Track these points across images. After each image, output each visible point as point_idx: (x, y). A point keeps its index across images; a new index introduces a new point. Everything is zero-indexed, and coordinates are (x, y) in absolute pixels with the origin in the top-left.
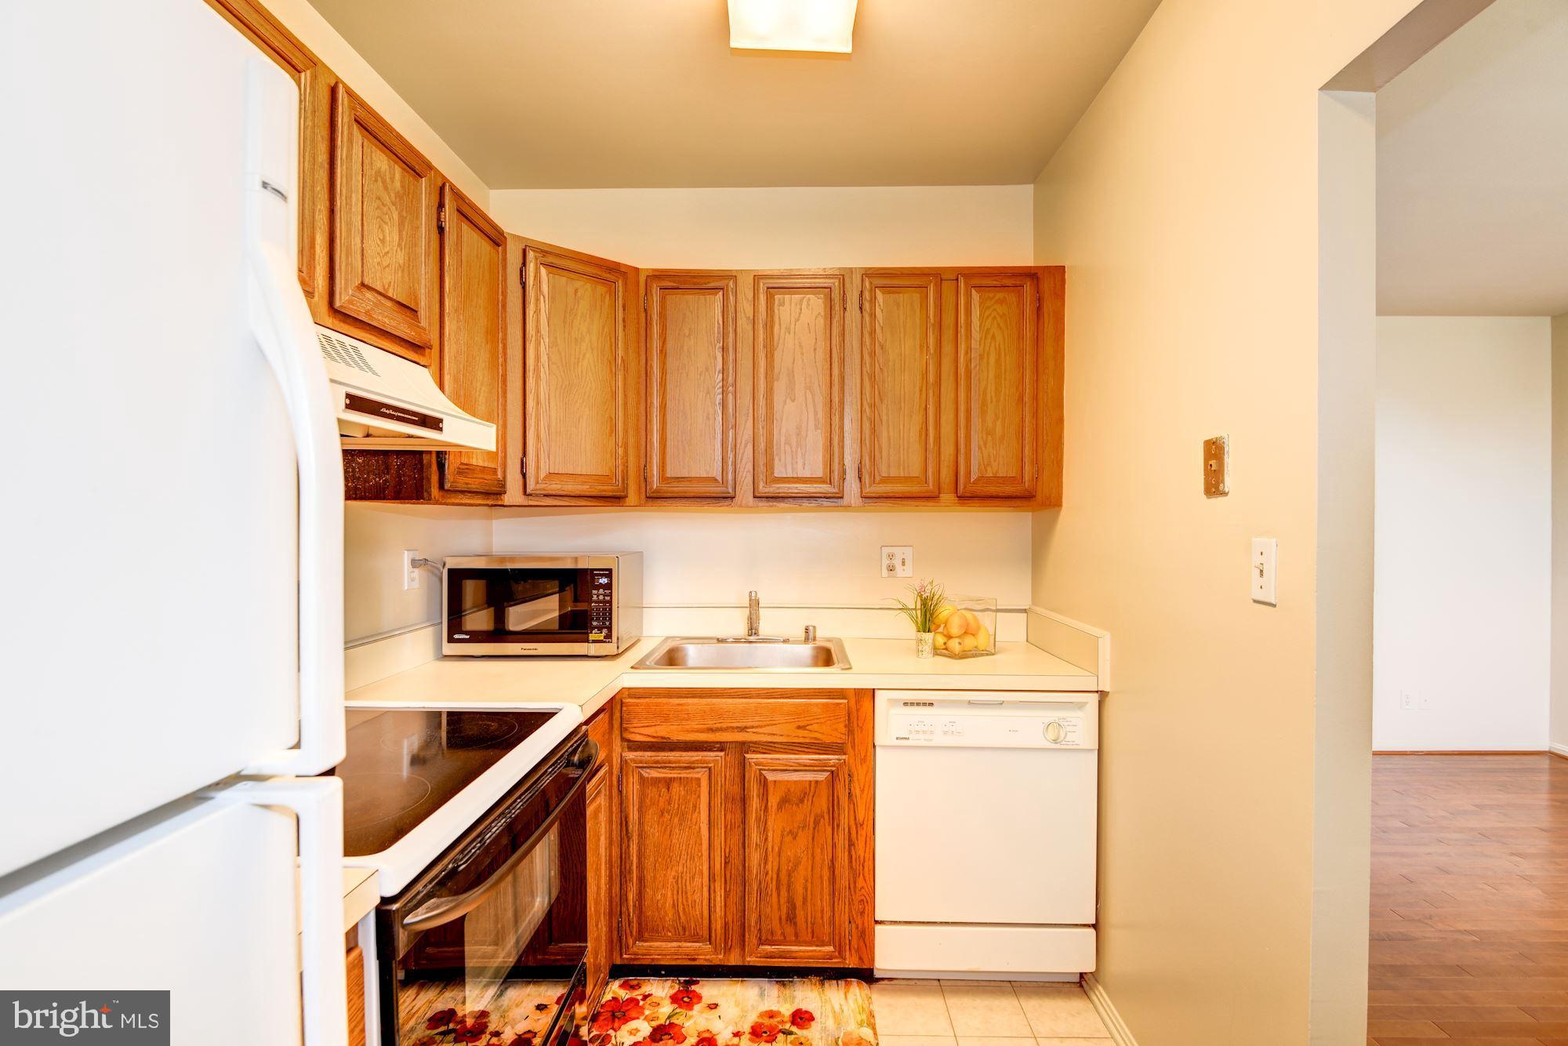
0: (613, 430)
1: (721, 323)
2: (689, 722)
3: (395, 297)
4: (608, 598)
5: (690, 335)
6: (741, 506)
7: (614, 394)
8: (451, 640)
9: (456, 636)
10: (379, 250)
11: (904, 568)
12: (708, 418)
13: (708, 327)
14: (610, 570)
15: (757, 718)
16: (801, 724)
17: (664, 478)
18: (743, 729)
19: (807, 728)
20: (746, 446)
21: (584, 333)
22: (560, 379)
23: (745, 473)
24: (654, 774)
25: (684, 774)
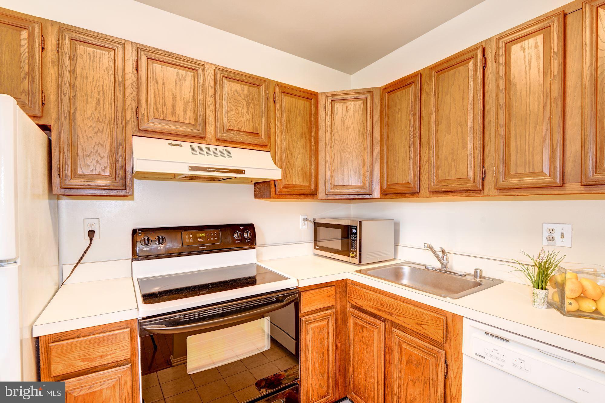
0: (365, 165)
1: (413, 100)
2: (370, 302)
3: (245, 130)
4: (356, 239)
5: (398, 112)
6: (423, 197)
7: (366, 149)
8: (315, 248)
9: (316, 247)
10: (236, 116)
11: (563, 239)
12: (406, 152)
13: (407, 105)
14: (356, 227)
15: (397, 311)
16: (419, 322)
17: (389, 185)
18: (391, 314)
19: (422, 325)
20: (425, 164)
21: (350, 125)
22: (339, 147)
23: (425, 179)
24: (358, 321)
25: (368, 326)
